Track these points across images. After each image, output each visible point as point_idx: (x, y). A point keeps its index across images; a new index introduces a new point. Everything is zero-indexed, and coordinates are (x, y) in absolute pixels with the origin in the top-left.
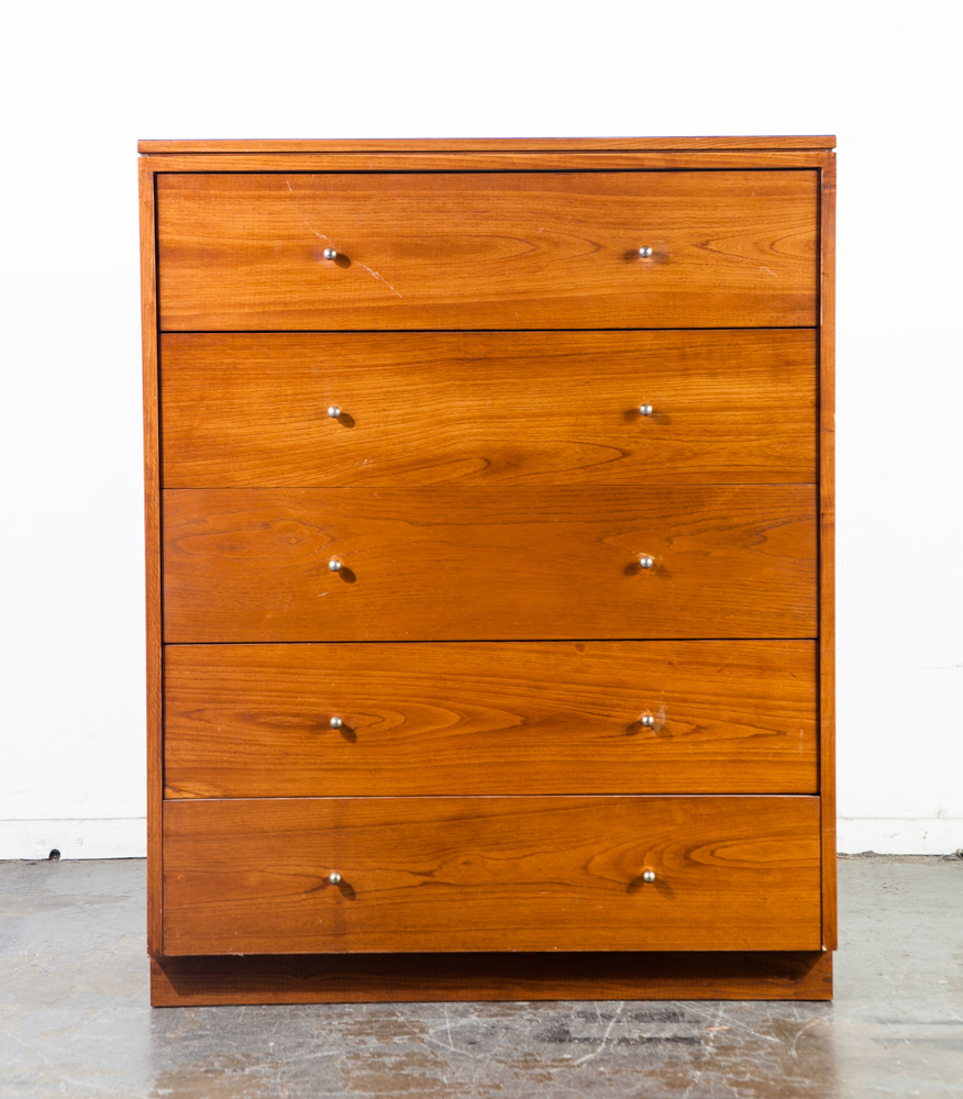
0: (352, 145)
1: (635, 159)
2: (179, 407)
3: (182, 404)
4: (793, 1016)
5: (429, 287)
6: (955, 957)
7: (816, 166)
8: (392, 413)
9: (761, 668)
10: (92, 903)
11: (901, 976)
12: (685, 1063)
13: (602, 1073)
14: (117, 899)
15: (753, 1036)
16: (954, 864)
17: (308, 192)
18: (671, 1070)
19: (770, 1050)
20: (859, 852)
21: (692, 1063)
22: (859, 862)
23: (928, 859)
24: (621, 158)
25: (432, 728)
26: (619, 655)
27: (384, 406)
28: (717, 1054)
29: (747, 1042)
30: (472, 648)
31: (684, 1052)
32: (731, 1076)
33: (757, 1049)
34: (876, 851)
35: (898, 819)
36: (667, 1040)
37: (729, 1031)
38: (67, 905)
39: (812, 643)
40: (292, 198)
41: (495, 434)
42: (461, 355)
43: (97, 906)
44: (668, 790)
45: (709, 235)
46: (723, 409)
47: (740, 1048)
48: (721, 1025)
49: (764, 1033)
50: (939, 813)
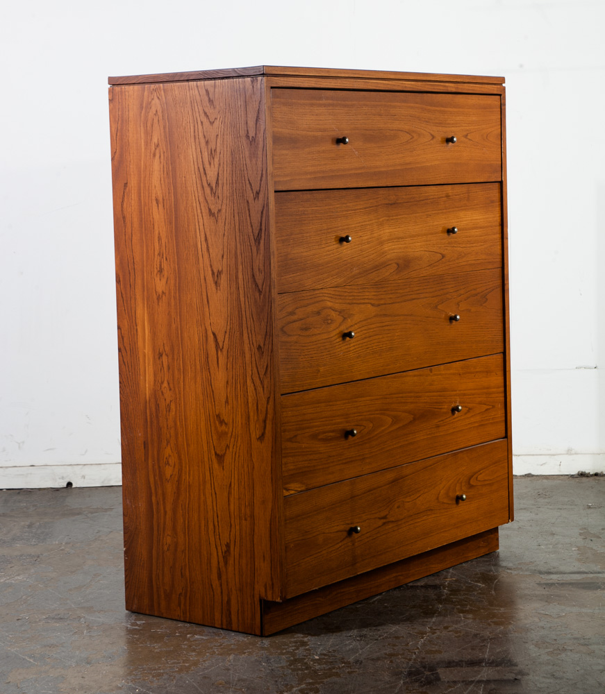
0: (348, 73)
1: (445, 86)
2: (282, 240)
3: (283, 238)
4: (492, 571)
5: (376, 161)
6: (580, 534)
7: (500, 93)
8: (364, 238)
9: (487, 372)
10: (92, 513)
11: (551, 546)
12: (433, 600)
13: (386, 607)
14: (106, 510)
15: (470, 583)
16: (577, 480)
17: (331, 102)
18: (425, 604)
19: (480, 591)
20: (523, 474)
21: (436, 600)
22: (523, 480)
23: (562, 477)
24: (441, 85)
25: (383, 428)
26: (443, 372)
27: (360, 234)
28: (450, 595)
29: (467, 587)
30: (395, 377)
31: (432, 594)
32: (459, 607)
33: (472, 591)
34: (533, 473)
35: (545, 455)
36: (422, 586)
37: (456, 581)
38: (78, 514)
39: (502, 355)
40: (325, 105)
41: (400, 248)
42: (387, 202)
43: (95, 514)
44: (461, 447)
45: (468, 130)
46: (473, 228)
47: (463, 591)
48: (451, 577)
49: (476, 582)
50: (568, 450)
